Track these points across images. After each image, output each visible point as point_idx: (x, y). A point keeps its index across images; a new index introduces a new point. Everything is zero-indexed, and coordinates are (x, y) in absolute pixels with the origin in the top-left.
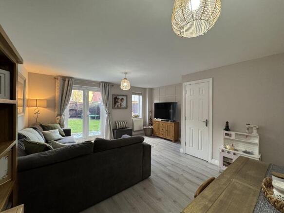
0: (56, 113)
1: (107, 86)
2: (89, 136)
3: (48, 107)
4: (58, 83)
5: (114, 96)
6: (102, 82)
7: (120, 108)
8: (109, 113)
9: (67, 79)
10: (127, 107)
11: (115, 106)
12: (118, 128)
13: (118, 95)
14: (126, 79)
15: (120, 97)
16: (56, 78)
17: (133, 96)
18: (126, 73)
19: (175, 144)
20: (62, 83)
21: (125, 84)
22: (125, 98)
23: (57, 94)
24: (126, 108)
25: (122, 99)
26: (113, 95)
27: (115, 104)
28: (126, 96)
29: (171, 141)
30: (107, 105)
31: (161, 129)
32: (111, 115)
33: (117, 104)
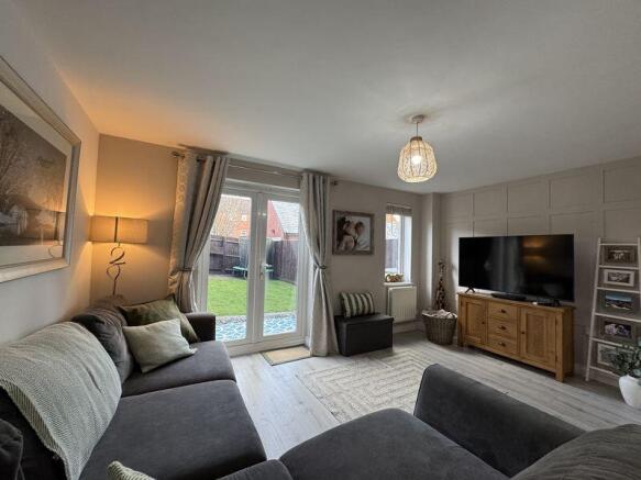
0: (173, 260)
1: (319, 182)
2: (265, 335)
3: (150, 242)
4: (184, 170)
5: (338, 217)
6: (308, 171)
7: (354, 252)
8: (323, 268)
9: (209, 159)
10: (372, 247)
11: (338, 246)
12: (348, 314)
13: (349, 213)
14: (420, 139)
15: (355, 220)
16: (177, 154)
17: (388, 216)
18: (421, 118)
19: (567, 386)
20: (195, 170)
21: (417, 159)
22: (366, 221)
23: (180, 204)
24: (370, 253)
25: (359, 226)
26: (334, 211)
27: (340, 239)
28: (371, 216)
29: (551, 375)
30: (318, 243)
31: (494, 326)
32: (329, 273)
33: (346, 238)
